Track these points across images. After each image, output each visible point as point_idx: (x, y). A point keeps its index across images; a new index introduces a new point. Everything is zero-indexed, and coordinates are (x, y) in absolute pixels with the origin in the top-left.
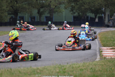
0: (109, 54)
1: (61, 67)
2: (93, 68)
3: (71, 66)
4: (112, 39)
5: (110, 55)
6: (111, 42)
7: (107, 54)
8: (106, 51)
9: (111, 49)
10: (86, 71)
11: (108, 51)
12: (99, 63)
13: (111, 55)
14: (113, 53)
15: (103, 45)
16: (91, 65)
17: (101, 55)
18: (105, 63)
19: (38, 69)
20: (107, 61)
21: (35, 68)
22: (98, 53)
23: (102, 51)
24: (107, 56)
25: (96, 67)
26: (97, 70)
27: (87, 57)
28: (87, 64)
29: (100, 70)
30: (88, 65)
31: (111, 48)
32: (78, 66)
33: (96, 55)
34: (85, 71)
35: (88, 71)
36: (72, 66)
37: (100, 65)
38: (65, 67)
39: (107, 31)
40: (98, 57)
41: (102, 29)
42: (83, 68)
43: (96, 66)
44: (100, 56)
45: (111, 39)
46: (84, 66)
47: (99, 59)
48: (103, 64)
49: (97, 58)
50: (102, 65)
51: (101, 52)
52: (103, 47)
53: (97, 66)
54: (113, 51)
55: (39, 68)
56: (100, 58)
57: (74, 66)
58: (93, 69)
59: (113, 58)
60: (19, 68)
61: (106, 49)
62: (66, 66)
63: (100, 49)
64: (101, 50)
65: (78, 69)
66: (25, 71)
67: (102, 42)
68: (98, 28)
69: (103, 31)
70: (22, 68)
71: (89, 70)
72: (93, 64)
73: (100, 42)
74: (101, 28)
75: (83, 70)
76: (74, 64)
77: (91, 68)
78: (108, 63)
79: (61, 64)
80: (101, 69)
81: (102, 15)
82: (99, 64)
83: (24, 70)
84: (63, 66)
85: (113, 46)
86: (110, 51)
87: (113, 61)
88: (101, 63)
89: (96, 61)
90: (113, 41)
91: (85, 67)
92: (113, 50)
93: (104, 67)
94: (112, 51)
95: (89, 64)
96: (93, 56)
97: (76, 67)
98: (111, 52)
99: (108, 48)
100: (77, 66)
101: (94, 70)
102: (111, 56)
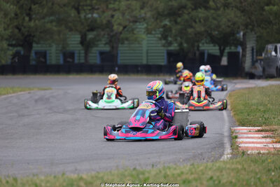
0: (253, 143)
1: (138, 175)
2: (215, 178)
3: (160, 171)
4: (262, 108)
5: (256, 145)
6: (258, 114)
7: (250, 143)
8: (245, 136)
9: (259, 131)
10: (199, 185)
11: (252, 136)
12: (228, 166)
13: (259, 145)
14: (264, 140)
15: (238, 120)
16: (210, 169)
17: (234, 146)
18: (245, 166)
19: (81, 179)
20: (249, 162)
21: (74, 176)
22: (226, 140)
23: (236, 137)
24: (248, 148)
25: (223, 175)
26: (224, 181)
27: (199, 152)
28: (202, 168)
29: (231, 182)
30: (202, 170)
31: (259, 128)
32: (178, 171)
33: (222, 145)
34: (194, 183)
35: (202, 184)
36: (163, 172)
37: (233, 170)
38: (147, 175)
39: (249, 88)
40: (228, 150)
41: (236, 83)
42: (190, 178)
43: (221, 172)
44: (233, 149)
45: (260, 108)
46: (192, 174)
47: (229, 156)
48: (240, 167)
49: (226, 153)
50: (238, 171)
51: (233, 138)
52: (239, 126)
53: (224, 173)
54: (263, 137)
55: (84, 176)
56: (232, 154)
57: (168, 173)
58: (214, 181)
59: (264, 154)
60: (34, 175)
61: (245, 131)
62: (149, 173)
63: (231, 132)
64: (234, 134)
65: (179, 179)
66: (48, 185)
67: (238, 115)
68: (227, 80)
69: (240, 89)
70: (43, 178)
71: (205, 183)
72: (215, 168)
73: (232, 114)
74: (235, 81)
75: (189, 182)
76: (169, 168)
77: (209, 177)
78: (252, 164)
79: (138, 168)
80: (234, 181)
81: (238, 50)
82: (229, 169)
83: (48, 182)
84: (143, 173)
85: (264, 123)
86: (257, 136)
87: (263, 161)
88: (233, 166)
89: (222, 160)
90: (264, 112)
91: (196, 176)
92: (264, 134)
93: (241, 176)
94: (260, 136)
95: (206, 168)
96: (215, 148)
97: (173, 175)
98: (259, 138)
99: (250, 128)
100: (175, 172)
101: (216, 182)
102: (257, 148)
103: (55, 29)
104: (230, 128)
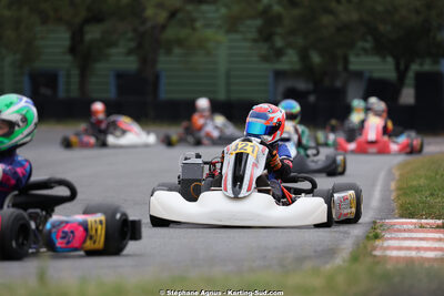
63: (374, 228)
103: (7, 13)
104: (375, 223)
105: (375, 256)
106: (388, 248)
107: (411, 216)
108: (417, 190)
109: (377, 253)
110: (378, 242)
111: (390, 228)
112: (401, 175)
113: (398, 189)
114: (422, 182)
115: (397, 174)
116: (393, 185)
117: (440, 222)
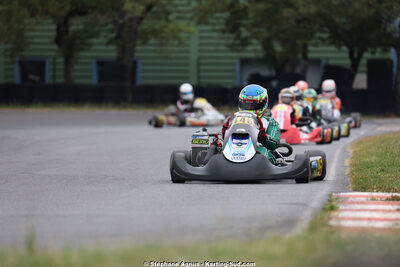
15: (355, 181)
54: (398, 210)
61: (363, 199)
63: (330, 200)
74: (380, 120)
104: (330, 195)
105: (331, 227)
106: (343, 219)
107: (364, 189)
108: (369, 166)
109: (333, 223)
110: (334, 214)
111: (344, 201)
112: (355, 153)
113: (353, 165)
114: (373, 158)
115: (351, 152)
116: (347, 162)
117: (389, 195)
